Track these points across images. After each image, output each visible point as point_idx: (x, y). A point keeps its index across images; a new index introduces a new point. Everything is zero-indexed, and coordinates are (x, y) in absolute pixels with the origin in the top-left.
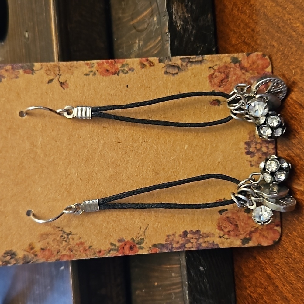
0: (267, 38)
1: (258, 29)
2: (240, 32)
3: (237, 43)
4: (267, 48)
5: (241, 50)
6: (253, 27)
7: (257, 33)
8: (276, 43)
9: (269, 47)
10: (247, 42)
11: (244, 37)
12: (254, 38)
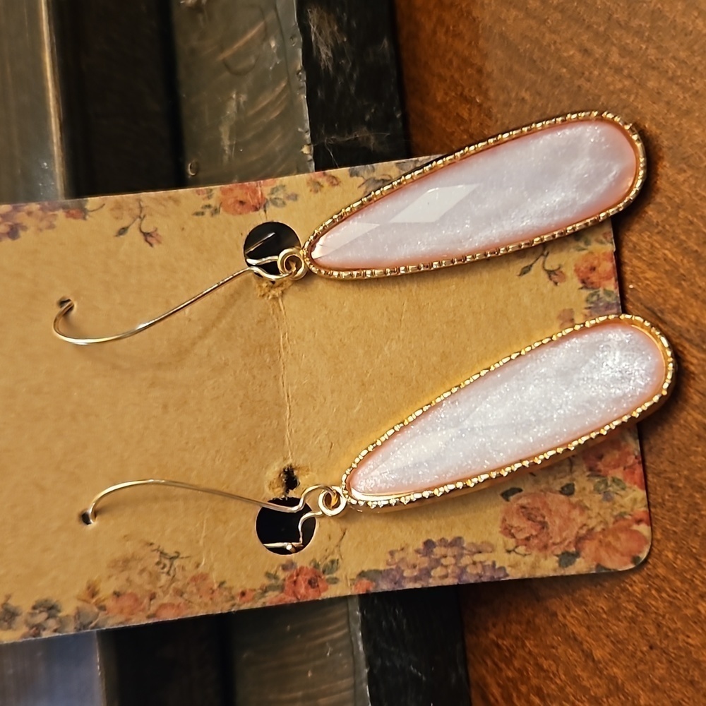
0: (509, 84)
1: (489, 66)
2: (452, 76)
3: (448, 99)
4: (511, 105)
5: (455, 114)
6: (479, 64)
7: (489, 75)
8: (528, 92)
9: (514, 104)
10: (468, 96)
11: (462, 85)
12: (483, 86)
